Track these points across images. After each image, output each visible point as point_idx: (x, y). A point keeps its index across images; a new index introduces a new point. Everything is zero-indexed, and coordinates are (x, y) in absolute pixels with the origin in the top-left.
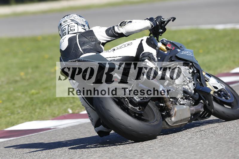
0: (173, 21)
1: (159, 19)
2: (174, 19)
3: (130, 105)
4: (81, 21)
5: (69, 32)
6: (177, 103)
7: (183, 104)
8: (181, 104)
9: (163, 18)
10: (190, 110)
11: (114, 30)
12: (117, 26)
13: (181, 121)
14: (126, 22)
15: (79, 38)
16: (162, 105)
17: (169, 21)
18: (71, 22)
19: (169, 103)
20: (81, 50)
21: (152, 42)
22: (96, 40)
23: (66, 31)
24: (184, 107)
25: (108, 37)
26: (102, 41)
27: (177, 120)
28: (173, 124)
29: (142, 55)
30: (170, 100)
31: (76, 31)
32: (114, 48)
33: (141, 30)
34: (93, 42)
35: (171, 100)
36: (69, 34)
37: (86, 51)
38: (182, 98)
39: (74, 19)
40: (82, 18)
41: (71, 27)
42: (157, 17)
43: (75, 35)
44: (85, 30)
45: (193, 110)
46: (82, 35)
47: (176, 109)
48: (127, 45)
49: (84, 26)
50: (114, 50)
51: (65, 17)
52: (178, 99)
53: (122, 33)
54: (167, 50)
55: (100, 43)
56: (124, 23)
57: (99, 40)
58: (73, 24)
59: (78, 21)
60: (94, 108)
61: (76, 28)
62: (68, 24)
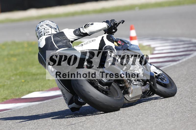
0: (122, 23)
1: (113, 22)
2: (123, 21)
3: (99, 84)
4: (54, 25)
5: (44, 34)
6: (132, 84)
7: (136, 85)
8: (135, 85)
9: (115, 21)
10: (142, 89)
11: (80, 30)
12: (82, 28)
13: (136, 97)
14: (89, 25)
15: (53, 38)
16: (121, 85)
17: (120, 23)
18: (47, 26)
19: (127, 84)
20: (56, 47)
21: (111, 38)
22: (66, 39)
23: (43, 33)
24: (137, 87)
25: (76, 36)
26: (71, 40)
27: (133, 96)
28: (131, 99)
29: (104, 48)
30: (127, 81)
31: (50, 33)
32: (82, 44)
33: (100, 30)
34: (64, 40)
35: (129, 81)
36: (44, 35)
37: (60, 47)
38: (135, 80)
39: (49, 24)
40: (54, 24)
41: (46, 30)
42: (111, 20)
43: (50, 36)
44: (57, 32)
45: (143, 89)
46: (55, 35)
47: (132, 88)
48: (91, 41)
49: (56, 29)
50: (82, 45)
51: (41, 23)
52: (132, 81)
53: (86, 33)
54: (119, 45)
55: (70, 41)
56: (88, 25)
57: (69, 39)
58: (48, 27)
59: (51, 25)
60: (68, 90)
61: (50, 31)
62: (44, 27)
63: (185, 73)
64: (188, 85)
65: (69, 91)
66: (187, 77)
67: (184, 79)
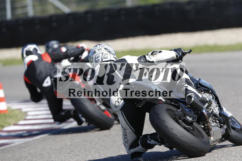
0: (189, 53)
7: (214, 126)
11: (145, 58)
18: (105, 51)
23: (100, 58)
31: (109, 59)
36: (102, 61)
51: (98, 46)
53: (153, 62)
56: (155, 53)
60: (133, 129)
61: (109, 56)
62: (102, 52)
63: (69, 144)
64: (74, 159)
65: (134, 131)
66: (72, 148)
67: (69, 151)
